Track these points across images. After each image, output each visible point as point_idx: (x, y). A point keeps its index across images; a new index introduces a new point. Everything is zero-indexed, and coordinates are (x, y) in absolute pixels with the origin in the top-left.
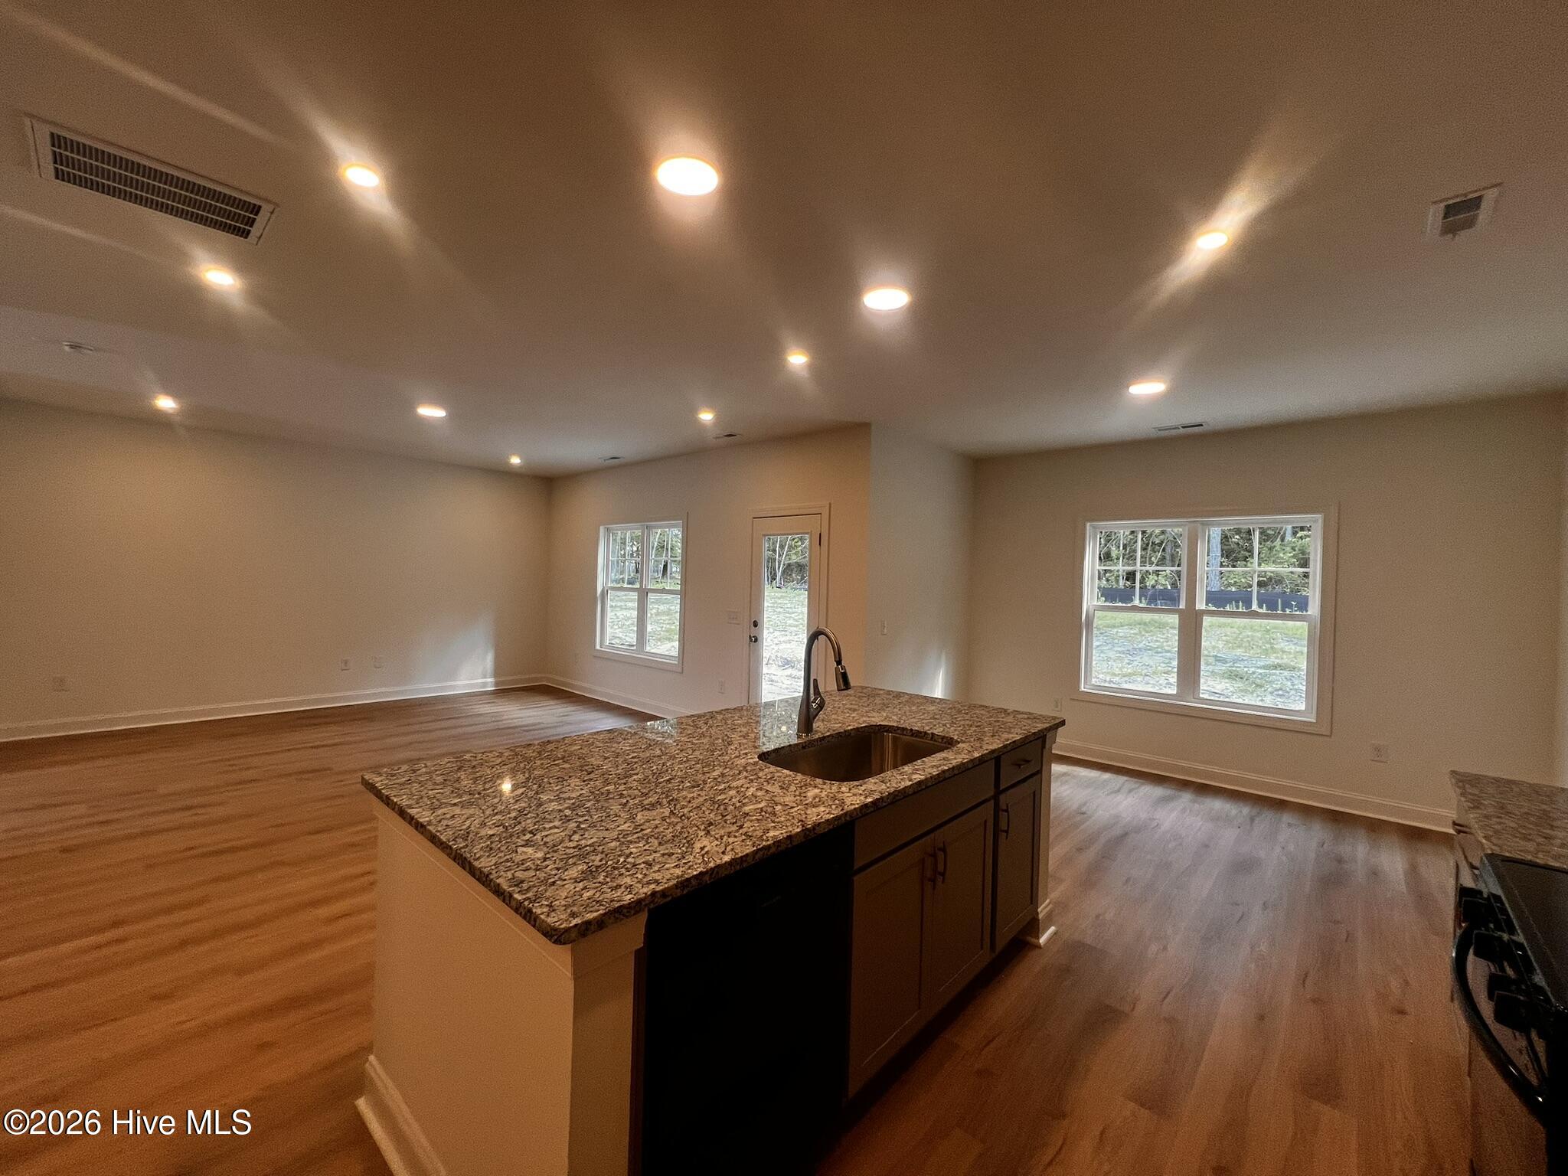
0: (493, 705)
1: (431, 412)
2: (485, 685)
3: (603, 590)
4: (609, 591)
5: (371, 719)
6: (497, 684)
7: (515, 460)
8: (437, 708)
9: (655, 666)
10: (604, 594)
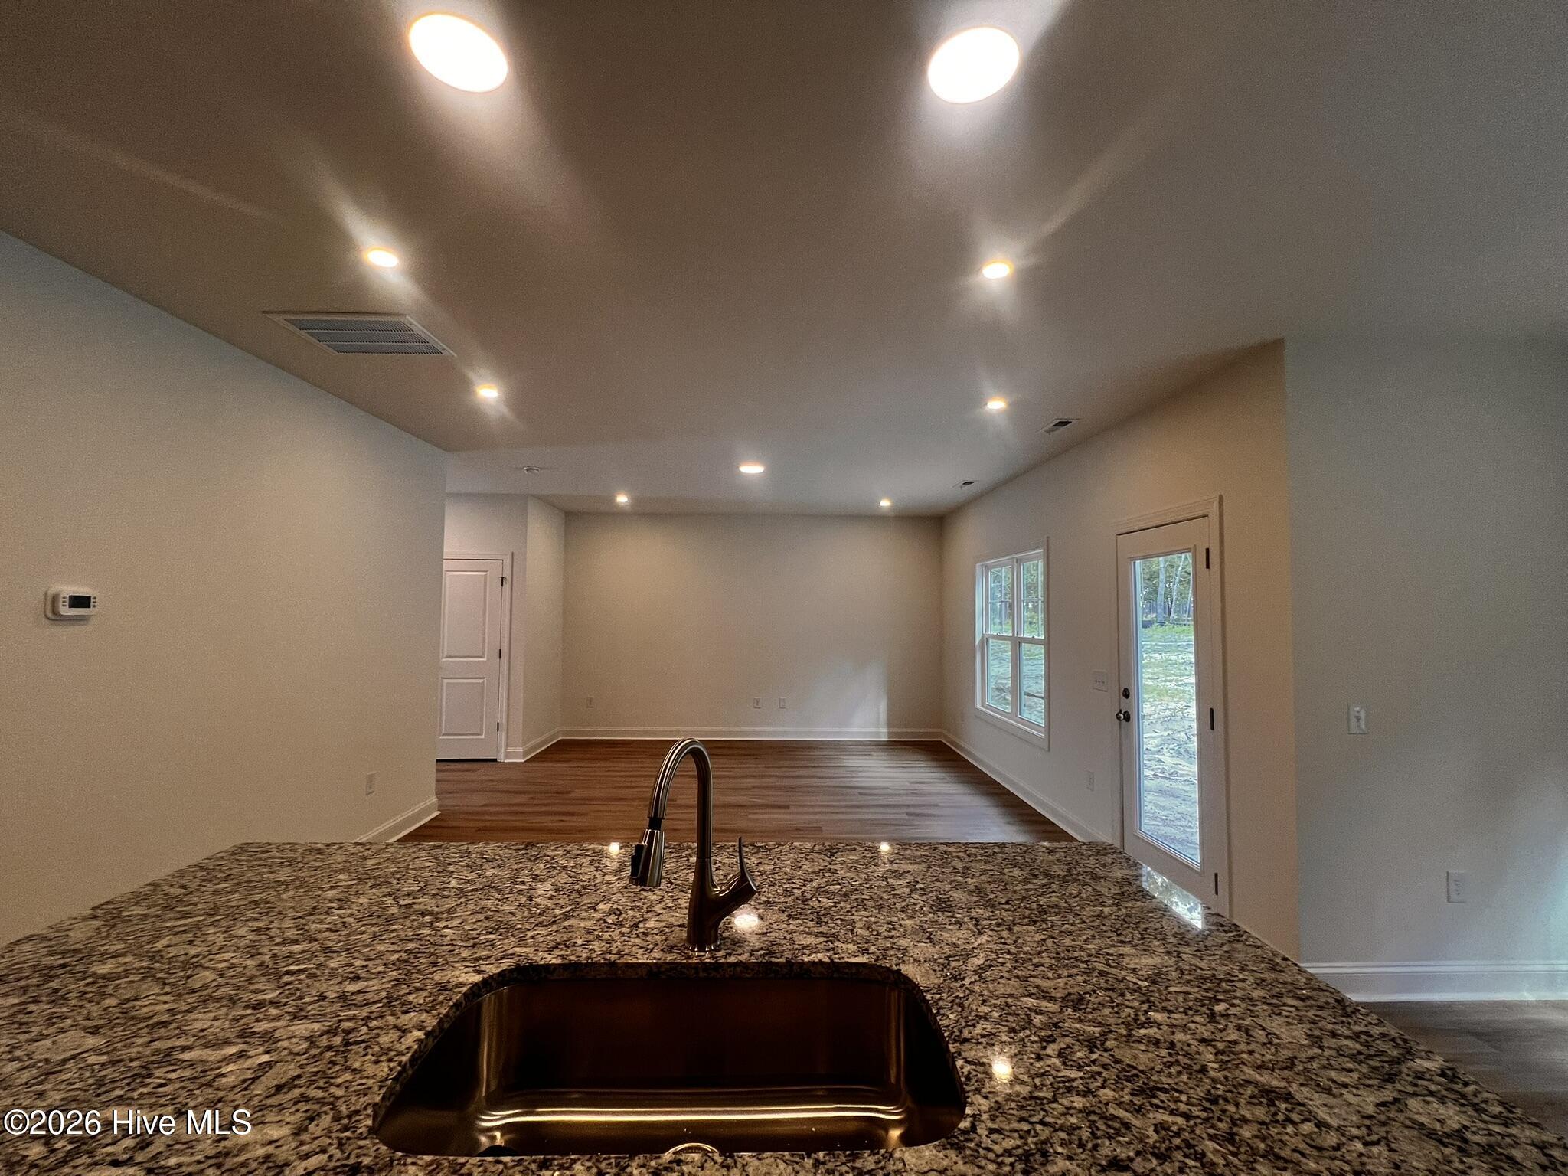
0: (867, 757)
1: (752, 469)
2: (878, 734)
3: (982, 641)
4: (991, 641)
5: (756, 757)
6: (890, 734)
7: (885, 503)
8: (816, 753)
9: (1024, 739)
10: (985, 641)
